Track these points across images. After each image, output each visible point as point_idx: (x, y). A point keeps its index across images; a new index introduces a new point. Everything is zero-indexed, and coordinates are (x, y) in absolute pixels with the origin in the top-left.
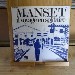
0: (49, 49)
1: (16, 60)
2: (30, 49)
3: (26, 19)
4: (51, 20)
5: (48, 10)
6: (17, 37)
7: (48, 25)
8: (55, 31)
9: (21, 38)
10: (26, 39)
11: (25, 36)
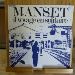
0: (49, 53)
1: (11, 65)
2: (27, 52)
3: (23, 18)
4: (51, 21)
5: (48, 9)
6: (13, 39)
7: (48, 26)
8: (56, 33)
9: (17, 39)
10: (23, 41)
11: (22, 37)
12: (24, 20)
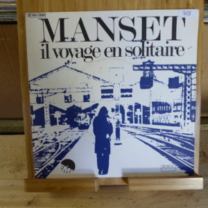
0: (138, 137)
1: (38, 172)
2: (79, 138)
4: (142, 51)
5: (133, 20)
6: (43, 103)
7: (134, 66)
8: (154, 83)
9: (53, 105)
10: (68, 109)
11: (66, 98)
12: (69, 51)
